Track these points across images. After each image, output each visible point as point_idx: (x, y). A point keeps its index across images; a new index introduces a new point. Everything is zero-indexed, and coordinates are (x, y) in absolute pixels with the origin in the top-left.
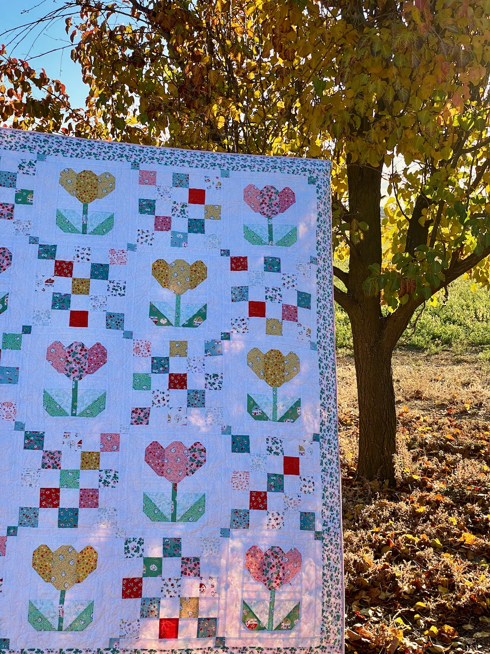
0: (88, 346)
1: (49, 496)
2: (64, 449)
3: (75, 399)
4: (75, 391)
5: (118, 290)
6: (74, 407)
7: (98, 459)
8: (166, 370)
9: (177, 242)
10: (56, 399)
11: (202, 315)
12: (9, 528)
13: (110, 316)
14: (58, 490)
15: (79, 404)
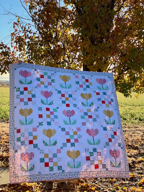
0: (71, 111)
1: (68, 140)
2: (69, 131)
3: (70, 121)
4: (70, 119)
5: (75, 99)
6: (70, 123)
7: (77, 133)
8: (87, 115)
9: (85, 90)
10: (66, 121)
11: (92, 104)
12: (61, 147)
13: (74, 105)
14: (70, 139)
15: (71, 122)
